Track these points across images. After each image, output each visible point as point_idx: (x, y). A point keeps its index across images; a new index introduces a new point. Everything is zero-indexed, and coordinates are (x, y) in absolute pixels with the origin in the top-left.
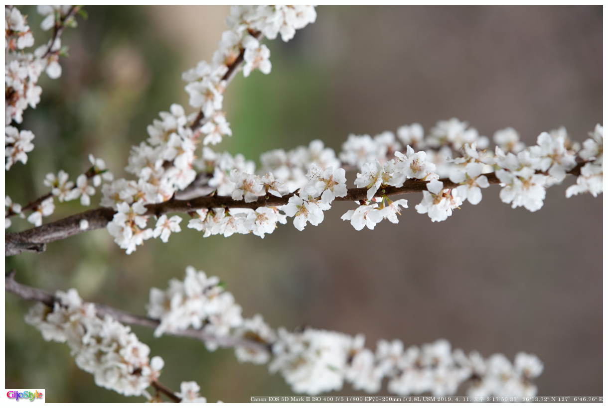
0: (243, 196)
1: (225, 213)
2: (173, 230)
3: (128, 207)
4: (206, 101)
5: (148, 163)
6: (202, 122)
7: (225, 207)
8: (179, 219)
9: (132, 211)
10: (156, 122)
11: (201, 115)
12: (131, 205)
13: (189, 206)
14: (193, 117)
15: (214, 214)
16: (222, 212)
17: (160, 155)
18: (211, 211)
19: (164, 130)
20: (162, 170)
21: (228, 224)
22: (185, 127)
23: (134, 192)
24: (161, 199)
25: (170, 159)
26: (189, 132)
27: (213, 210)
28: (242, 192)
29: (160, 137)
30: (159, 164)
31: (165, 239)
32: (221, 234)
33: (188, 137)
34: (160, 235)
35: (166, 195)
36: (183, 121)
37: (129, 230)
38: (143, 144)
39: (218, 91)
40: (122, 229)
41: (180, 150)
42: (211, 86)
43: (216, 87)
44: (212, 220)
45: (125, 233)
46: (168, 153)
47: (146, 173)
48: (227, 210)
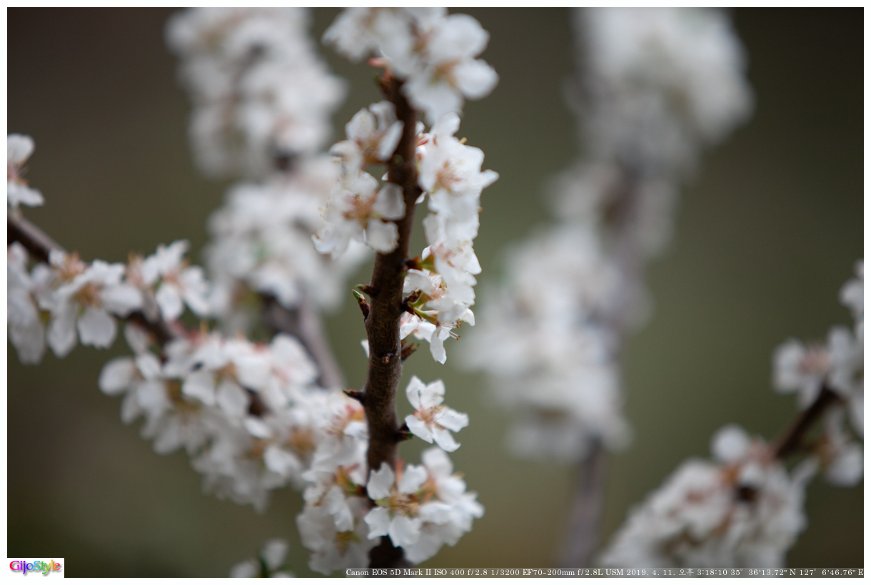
0: (385, 221)
1: (420, 269)
2: (440, 400)
3: (377, 510)
4: (100, 304)
5: (253, 453)
6: (151, 315)
7: (406, 268)
8: (415, 384)
9: (385, 499)
10: (148, 431)
11: (136, 317)
12: (372, 504)
13: (391, 357)
14: (137, 339)
15: (418, 296)
16: (420, 277)
17: (235, 423)
18: (410, 304)
19: (169, 413)
20: (270, 420)
21: (450, 264)
22: (163, 360)
23: (336, 492)
24: (358, 427)
25: (243, 400)
26: (176, 348)
27: (407, 300)
28: (375, 224)
29: (185, 422)
30: (257, 428)
31: (458, 420)
32: (473, 282)
33: (190, 352)
34: (452, 432)
35: (345, 413)
36: (148, 364)
37: (429, 509)
38: (201, 465)
39: (77, 273)
40: (426, 526)
41: (225, 375)
42: (66, 291)
43: (68, 277)
44: (434, 303)
45: (438, 520)
46: (232, 405)
47: (279, 462)
48: (413, 265)
